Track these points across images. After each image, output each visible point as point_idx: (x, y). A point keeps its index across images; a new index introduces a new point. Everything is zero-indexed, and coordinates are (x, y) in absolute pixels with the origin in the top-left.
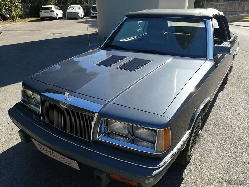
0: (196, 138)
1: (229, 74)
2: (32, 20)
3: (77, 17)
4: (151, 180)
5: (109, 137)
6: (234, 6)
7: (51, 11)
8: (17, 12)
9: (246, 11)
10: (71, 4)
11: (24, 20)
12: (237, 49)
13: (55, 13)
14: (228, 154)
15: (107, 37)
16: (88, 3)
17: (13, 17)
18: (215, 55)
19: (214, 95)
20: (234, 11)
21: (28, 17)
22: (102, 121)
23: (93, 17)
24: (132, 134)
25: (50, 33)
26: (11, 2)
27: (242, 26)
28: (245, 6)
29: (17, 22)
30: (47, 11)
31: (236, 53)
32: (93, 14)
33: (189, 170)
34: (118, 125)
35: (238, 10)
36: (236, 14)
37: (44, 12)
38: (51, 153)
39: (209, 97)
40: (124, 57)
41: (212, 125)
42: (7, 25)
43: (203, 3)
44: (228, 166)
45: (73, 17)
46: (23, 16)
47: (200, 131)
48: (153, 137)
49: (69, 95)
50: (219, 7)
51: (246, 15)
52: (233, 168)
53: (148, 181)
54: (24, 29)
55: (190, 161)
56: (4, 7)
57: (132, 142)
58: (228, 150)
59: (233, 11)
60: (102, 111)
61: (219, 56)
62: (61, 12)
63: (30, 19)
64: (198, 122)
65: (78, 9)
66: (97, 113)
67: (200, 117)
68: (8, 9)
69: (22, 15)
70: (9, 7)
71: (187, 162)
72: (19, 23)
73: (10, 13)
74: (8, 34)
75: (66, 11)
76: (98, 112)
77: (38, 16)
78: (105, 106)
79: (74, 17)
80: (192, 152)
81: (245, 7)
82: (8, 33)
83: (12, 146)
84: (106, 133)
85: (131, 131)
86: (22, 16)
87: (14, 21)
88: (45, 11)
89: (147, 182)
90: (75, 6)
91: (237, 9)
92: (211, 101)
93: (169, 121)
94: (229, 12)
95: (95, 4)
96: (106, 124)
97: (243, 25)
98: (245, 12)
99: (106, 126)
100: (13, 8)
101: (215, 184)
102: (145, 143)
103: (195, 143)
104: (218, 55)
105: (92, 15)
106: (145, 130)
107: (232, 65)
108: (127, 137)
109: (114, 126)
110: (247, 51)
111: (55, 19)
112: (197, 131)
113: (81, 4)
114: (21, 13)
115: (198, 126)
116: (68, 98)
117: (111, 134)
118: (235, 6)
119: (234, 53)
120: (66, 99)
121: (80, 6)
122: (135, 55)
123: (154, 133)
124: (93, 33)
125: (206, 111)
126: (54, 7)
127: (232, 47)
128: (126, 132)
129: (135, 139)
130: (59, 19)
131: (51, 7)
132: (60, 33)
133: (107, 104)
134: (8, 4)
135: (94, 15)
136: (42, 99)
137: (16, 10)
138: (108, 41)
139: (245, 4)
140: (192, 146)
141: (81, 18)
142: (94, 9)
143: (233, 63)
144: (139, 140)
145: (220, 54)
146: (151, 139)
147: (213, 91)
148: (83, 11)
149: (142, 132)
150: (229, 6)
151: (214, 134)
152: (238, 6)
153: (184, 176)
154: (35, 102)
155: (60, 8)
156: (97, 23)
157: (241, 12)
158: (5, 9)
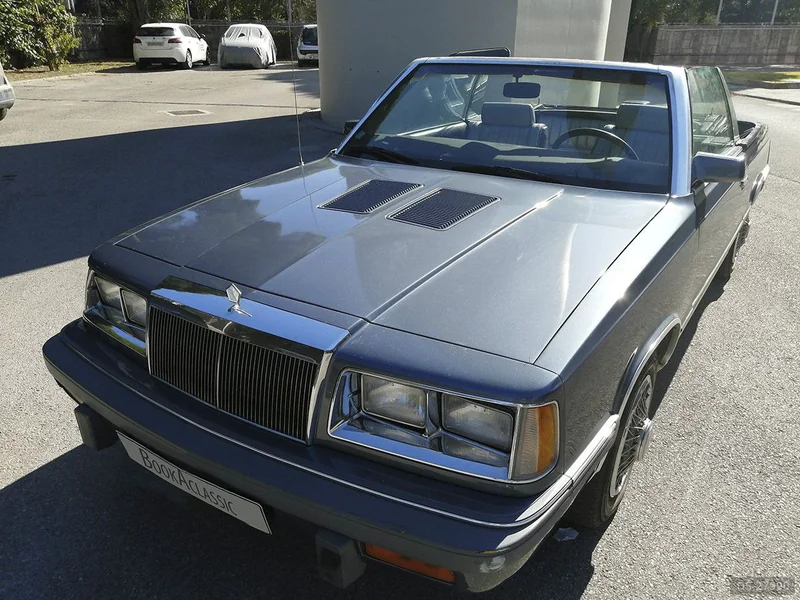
0: (635, 443)
1: (738, 247)
2: (107, 67)
3: (252, 62)
4: (498, 563)
5: (364, 429)
6: (754, 40)
7: (171, 41)
8: (62, 42)
9: (790, 54)
10: (236, 20)
11: (82, 67)
12: (763, 171)
13: (183, 48)
14: (735, 495)
15: (356, 124)
16: (287, 19)
17: (50, 56)
18: (696, 184)
19: (692, 311)
20: (754, 55)
21: (98, 60)
22: (344, 378)
23: (303, 64)
24: (437, 421)
25: (166, 110)
26: (42, 10)
27: (780, 101)
28: (787, 39)
29: (61, 74)
30: (158, 39)
31: (760, 183)
32: (304, 52)
33: (610, 544)
34: (393, 393)
35: (765, 51)
36: (759, 63)
37: (149, 44)
38: (176, 475)
39: (676, 315)
40: (411, 186)
41: (684, 407)
42: (29, 82)
43: (654, 27)
44: (736, 533)
45: (239, 62)
46: (81, 56)
47: (647, 422)
48: (503, 429)
49: (241, 297)
50: (705, 38)
51: (791, 67)
52: (751, 540)
53: (489, 565)
54: (83, 97)
55: (614, 515)
56: (21, 26)
57: (437, 445)
58: (733, 484)
59: (749, 55)
60: (343, 346)
61: (709, 188)
62: (204, 44)
63: (105, 66)
64: (641, 391)
65: (257, 38)
66: (328, 352)
67: (648, 378)
68: (32, 30)
69: (77, 51)
70: (38, 25)
71: (606, 517)
72: (66, 77)
73: (40, 44)
74: (34, 111)
75: (218, 40)
76: (332, 351)
77: (127, 54)
78: (352, 332)
79: (243, 60)
80: (620, 488)
81: (790, 41)
82: (33, 108)
83: (51, 458)
84: (356, 416)
85: (435, 413)
86: (77, 55)
87: (51, 69)
88: (150, 39)
89: (484, 568)
90: (247, 28)
91: (762, 48)
92: (682, 327)
93: (556, 381)
94: (738, 55)
95: (313, 21)
96: (355, 389)
97: (783, 99)
98: (788, 59)
99: (354, 394)
100: (49, 30)
101: (692, 587)
102: (478, 451)
103: (630, 457)
104: (706, 184)
105: (301, 56)
106: (480, 409)
107: (747, 220)
108: (422, 431)
109: (380, 395)
110: (795, 179)
111: (183, 66)
112: (637, 421)
113: (266, 20)
114: (73, 46)
115: (642, 406)
116: (237, 307)
117: (369, 419)
118: (758, 37)
119: (755, 183)
120: (229, 310)
121: (264, 28)
122: (443, 179)
123: (507, 417)
124: (304, 114)
125: (667, 358)
126: (181, 28)
127: (749, 163)
128: (418, 415)
129: (447, 436)
130: (196, 66)
131: (172, 29)
132: (198, 112)
133: (360, 325)
134: (34, 17)
135: (308, 57)
136: (152, 308)
137: (58, 36)
138: (359, 137)
139: (788, 32)
140: (622, 469)
141: (267, 66)
142: (310, 37)
143: (751, 215)
144: (459, 439)
145: (711, 181)
146: (498, 436)
147: (686, 301)
148: (272, 42)
149: (470, 414)
150: (737, 37)
151: (690, 434)
152: (765, 37)
153: (594, 562)
154: (128, 319)
155: (200, 32)
156: (318, 81)
157: (775, 57)
158: (25, 32)
